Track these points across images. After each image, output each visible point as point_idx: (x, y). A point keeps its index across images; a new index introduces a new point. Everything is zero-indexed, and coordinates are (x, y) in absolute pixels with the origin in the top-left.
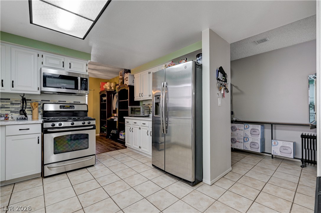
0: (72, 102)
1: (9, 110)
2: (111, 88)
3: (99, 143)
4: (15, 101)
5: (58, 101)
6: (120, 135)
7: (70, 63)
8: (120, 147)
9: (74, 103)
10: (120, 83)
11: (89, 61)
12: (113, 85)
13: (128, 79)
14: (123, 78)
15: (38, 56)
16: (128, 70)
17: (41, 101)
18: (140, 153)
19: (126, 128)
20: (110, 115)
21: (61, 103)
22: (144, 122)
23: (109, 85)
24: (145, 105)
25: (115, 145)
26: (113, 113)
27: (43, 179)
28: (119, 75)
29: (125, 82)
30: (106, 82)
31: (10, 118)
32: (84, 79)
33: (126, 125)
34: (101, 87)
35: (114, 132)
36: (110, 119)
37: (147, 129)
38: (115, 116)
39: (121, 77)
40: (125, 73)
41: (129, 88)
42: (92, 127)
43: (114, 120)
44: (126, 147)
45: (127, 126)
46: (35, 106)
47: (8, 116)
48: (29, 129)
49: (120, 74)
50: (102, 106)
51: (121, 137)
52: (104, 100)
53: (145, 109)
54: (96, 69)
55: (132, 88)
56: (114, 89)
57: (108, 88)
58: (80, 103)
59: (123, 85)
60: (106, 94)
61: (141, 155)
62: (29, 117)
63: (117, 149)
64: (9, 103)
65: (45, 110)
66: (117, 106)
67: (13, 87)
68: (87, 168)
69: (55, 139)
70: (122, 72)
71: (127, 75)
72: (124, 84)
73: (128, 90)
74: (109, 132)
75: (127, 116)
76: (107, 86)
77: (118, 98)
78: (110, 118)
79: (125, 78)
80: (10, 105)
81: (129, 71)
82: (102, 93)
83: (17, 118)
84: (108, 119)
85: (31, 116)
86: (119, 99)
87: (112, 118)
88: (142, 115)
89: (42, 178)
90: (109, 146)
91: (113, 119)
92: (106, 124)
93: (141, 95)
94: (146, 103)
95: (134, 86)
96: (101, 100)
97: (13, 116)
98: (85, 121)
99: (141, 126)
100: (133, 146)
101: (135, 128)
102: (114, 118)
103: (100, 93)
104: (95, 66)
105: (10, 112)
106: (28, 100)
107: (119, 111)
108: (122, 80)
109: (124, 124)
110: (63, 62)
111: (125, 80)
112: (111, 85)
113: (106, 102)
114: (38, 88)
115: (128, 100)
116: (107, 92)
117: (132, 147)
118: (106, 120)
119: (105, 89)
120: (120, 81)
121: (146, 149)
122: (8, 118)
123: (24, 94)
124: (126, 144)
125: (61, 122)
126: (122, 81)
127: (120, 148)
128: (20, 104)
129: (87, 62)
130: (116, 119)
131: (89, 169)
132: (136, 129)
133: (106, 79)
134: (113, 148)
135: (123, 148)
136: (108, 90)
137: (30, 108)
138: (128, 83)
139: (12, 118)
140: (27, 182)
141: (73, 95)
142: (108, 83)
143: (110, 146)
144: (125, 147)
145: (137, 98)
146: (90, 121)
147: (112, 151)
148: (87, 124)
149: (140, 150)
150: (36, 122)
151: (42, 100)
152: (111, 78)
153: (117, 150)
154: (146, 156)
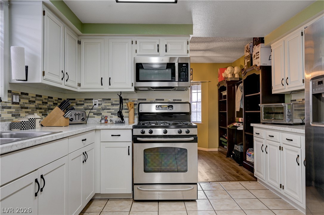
0: (171, 101)
1: (110, 112)
2: (233, 75)
3: (214, 164)
4: (115, 101)
5: (155, 100)
6: (247, 156)
7: (166, 45)
8: (246, 177)
9: (174, 102)
10: (246, 65)
11: (191, 36)
12: (236, 70)
13: (259, 56)
14: (251, 55)
15: (132, 44)
16: (259, 38)
17: (137, 100)
18: (282, 198)
19: (255, 143)
20: (233, 121)
21: (158, 101)
22: (290, 136)
23: (230, 71)
24: (295, 100)
25: (238, 171)
26: (237, 117)
27: (132, 203)
28: (245, 51)
29: (255, 62)
30: (226, 68)
31: (109, 122)
32: (184, 65)
33: (254, 138)
34: (220, 76)
35: (238, 148)
36: (232, 127)
37: (297, 152)
38: (241, 121)
39: (248, 54)
40: (254, 45)
41: (260, 71)
42: (192, 138)
43: (238, 129)
44: (256, 179)
45: (256, 141)
46: (131, 106)
47: (107, 118)
48: (120, 135)
49: (246, 49)
50: (222, 105)
51: (248, 159)
52: (224, 96)
53: (295, 110)
54: (208, 48)
55: (267, 70)
56: (238, 77)
57: (230, 76)
58: (182, 101)
59: (252, 67)
60: (226, 85)
61: (285, 203)
62: (126, 120)
63: (239, 179)
64: (110, 104)
65: (140, 111)
66: (242, 105)
67: (110, 85)
68: (186, 203)
69: (145, 151)
70: (249, 44)
71: (258, 49)
72: (253, 65)
73: (259, 75)
74: (231, 148)
75: (258, 122)
76: (228, 73)
77: (243, 91)
78: (231, 125)
79: (254, 54)
80: (111, 106)
81: (261, 40)
82: (221, 86)
83: (116, 121)
84: (228, 126)
85: (128, 119)
86: (245, 93)
87: (235, 124)
88: (287, 122)
89: (132, 201)
90: (228, 171)
91: (237, 127)
92: (226, 135)
93: (285, 81)
94: (298, 98)
95: (271, 67)
96: (220, 96)
97: (112, 119)
98: (182, 129)
99: (284, 144)
100: (269, 180)
101: (271, 147)
102: (237, 125)
103: (219, 85)
104: (206, 44)
105: (111, 113)
106: (125, 99)
107: (246, 114)
108: (250, 58)
109: (252, 137)
110: (158, 45)
111: (254, 57)
112: (234, 70)
113: (226, 99)
114: (132, 83)
115: (260, 93)
116: (228, 82)
117: (266, 182)
118: (227, 128)
119: (225, 78)
120: (246, 61)
121: (296, 193)
122: (107, 121)
123: (121, 92)
124: (256, 173)
125: (151, 129)
126: (249, 60)
127: (244, 179)
128: (118, 104)
129: (187, 38)
130: (241, 128)
131: (187, 204)
132: (273, 149)
133: (227, 62)
134: (234, 175)
135: (250, 180)
136: (229, 80)
137: (127, 109)
138: (259, 62)
139: (111, 121)
140: (118, 202)
141: (170, 89)
142: (229, 69)
143: (230, 171)
144: (254, 179)
145: (277, 88)
146: (189, 129)
147: (229, 181)
148: (185, 134)
149: (281, 191)
150: (126, 127)
151: (139, 99)
152: (235, 60)
153: (238, 181)
154: (296, 208)
